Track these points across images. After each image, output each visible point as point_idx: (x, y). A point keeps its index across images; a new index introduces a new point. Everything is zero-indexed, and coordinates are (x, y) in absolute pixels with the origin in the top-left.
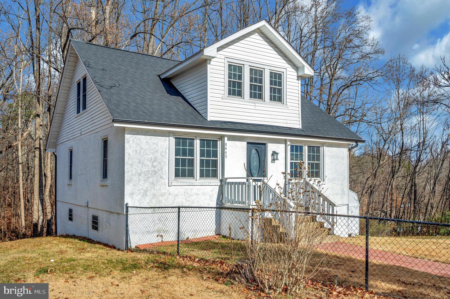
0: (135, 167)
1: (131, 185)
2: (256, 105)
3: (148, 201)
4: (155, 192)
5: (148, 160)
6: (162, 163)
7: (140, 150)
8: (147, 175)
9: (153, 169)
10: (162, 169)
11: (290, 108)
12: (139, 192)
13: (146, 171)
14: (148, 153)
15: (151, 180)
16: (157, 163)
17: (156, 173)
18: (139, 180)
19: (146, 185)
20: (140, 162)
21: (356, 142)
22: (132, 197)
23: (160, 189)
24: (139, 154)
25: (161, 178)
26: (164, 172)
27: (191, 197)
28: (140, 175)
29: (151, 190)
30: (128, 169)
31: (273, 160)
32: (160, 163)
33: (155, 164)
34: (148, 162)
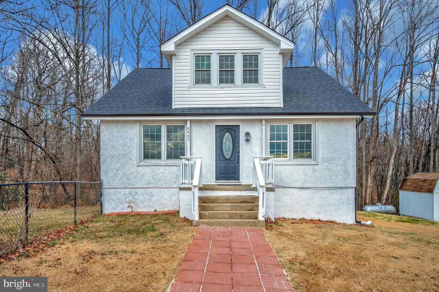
0: (109, 151)
1: (105, 165)
2: (225, 89)
3: (120, 178)
4: (125, 171)
5: (119, 145)
6: (131, 147)
7: (112, 138)
8: (118, 157)
9: (123, 152)
10: (131, 152)
11: (267, 87)
12: (112, 170)
13: (118, 154)
14: (119, 140)
15: (121, 161)
16: (126, 148)
17: (125, 155)
18: (112, 161)
19: (118, 165)
20: (112, 147)
21: (362, 116)
22: (106, 175)
23: (129, 169)
24: (112, 141)
25: (130, 159)
26: (133, 155)
27: (158, 176)
28: (112, 157)
29: (121, 169)
30: (103, 153)
31: (248, 140)
32: (129, 148)
33: (125, 148)
34: (119, 147)
